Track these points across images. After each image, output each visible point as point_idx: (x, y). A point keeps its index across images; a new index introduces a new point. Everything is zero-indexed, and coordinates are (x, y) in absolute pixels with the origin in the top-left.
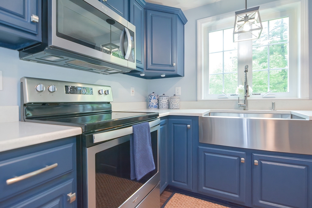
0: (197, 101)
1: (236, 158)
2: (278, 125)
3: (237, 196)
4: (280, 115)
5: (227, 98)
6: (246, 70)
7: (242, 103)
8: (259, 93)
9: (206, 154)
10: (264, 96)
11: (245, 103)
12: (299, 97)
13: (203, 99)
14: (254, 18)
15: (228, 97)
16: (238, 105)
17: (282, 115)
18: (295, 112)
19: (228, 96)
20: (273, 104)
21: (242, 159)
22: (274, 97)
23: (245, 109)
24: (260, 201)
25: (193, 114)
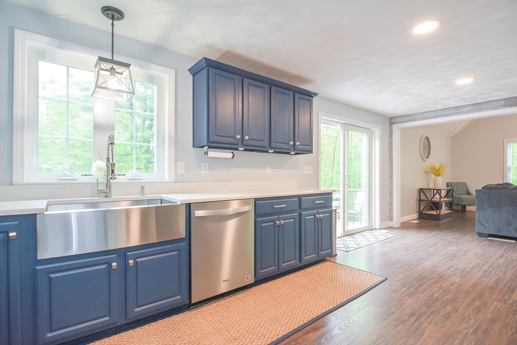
0: (12, 185)
1: (104, 266)
2: (144, 213)
3: (107, 318)
4: (146, 201)
5: (76, 180)
6: (112, 142)
7: (102, 187)
8: (123, 174)
9: (52, 276)
10: (129, 178)
11: (107, 188)
12: (167, 179)
13: (26, 181)
14: (122, 74)
15: (76, 177)
16: (96, 190)
17: (149, 201)
18: (165, 196)
19: (78, 176)
20: (142, 188)
21: (114, 264)
22: (141, 179)
23: (106, 197)
24: (136, 309)
25: (24, 210)
